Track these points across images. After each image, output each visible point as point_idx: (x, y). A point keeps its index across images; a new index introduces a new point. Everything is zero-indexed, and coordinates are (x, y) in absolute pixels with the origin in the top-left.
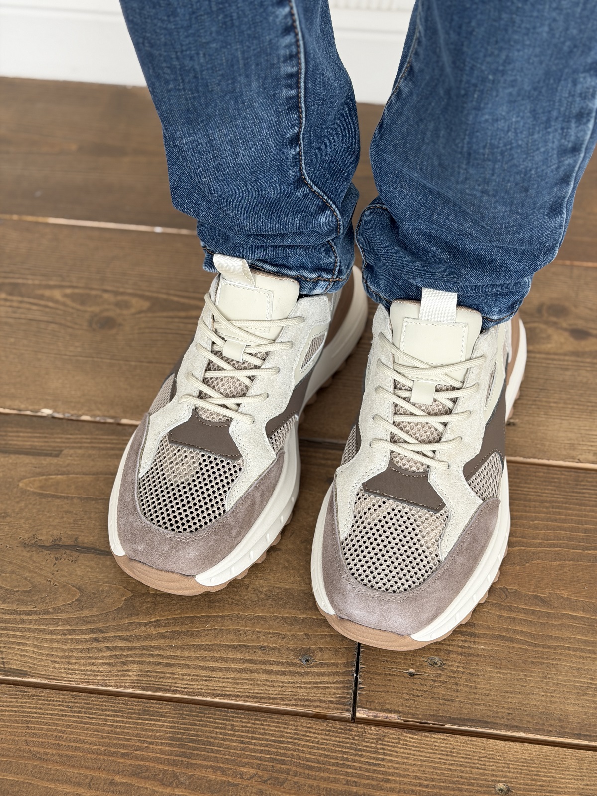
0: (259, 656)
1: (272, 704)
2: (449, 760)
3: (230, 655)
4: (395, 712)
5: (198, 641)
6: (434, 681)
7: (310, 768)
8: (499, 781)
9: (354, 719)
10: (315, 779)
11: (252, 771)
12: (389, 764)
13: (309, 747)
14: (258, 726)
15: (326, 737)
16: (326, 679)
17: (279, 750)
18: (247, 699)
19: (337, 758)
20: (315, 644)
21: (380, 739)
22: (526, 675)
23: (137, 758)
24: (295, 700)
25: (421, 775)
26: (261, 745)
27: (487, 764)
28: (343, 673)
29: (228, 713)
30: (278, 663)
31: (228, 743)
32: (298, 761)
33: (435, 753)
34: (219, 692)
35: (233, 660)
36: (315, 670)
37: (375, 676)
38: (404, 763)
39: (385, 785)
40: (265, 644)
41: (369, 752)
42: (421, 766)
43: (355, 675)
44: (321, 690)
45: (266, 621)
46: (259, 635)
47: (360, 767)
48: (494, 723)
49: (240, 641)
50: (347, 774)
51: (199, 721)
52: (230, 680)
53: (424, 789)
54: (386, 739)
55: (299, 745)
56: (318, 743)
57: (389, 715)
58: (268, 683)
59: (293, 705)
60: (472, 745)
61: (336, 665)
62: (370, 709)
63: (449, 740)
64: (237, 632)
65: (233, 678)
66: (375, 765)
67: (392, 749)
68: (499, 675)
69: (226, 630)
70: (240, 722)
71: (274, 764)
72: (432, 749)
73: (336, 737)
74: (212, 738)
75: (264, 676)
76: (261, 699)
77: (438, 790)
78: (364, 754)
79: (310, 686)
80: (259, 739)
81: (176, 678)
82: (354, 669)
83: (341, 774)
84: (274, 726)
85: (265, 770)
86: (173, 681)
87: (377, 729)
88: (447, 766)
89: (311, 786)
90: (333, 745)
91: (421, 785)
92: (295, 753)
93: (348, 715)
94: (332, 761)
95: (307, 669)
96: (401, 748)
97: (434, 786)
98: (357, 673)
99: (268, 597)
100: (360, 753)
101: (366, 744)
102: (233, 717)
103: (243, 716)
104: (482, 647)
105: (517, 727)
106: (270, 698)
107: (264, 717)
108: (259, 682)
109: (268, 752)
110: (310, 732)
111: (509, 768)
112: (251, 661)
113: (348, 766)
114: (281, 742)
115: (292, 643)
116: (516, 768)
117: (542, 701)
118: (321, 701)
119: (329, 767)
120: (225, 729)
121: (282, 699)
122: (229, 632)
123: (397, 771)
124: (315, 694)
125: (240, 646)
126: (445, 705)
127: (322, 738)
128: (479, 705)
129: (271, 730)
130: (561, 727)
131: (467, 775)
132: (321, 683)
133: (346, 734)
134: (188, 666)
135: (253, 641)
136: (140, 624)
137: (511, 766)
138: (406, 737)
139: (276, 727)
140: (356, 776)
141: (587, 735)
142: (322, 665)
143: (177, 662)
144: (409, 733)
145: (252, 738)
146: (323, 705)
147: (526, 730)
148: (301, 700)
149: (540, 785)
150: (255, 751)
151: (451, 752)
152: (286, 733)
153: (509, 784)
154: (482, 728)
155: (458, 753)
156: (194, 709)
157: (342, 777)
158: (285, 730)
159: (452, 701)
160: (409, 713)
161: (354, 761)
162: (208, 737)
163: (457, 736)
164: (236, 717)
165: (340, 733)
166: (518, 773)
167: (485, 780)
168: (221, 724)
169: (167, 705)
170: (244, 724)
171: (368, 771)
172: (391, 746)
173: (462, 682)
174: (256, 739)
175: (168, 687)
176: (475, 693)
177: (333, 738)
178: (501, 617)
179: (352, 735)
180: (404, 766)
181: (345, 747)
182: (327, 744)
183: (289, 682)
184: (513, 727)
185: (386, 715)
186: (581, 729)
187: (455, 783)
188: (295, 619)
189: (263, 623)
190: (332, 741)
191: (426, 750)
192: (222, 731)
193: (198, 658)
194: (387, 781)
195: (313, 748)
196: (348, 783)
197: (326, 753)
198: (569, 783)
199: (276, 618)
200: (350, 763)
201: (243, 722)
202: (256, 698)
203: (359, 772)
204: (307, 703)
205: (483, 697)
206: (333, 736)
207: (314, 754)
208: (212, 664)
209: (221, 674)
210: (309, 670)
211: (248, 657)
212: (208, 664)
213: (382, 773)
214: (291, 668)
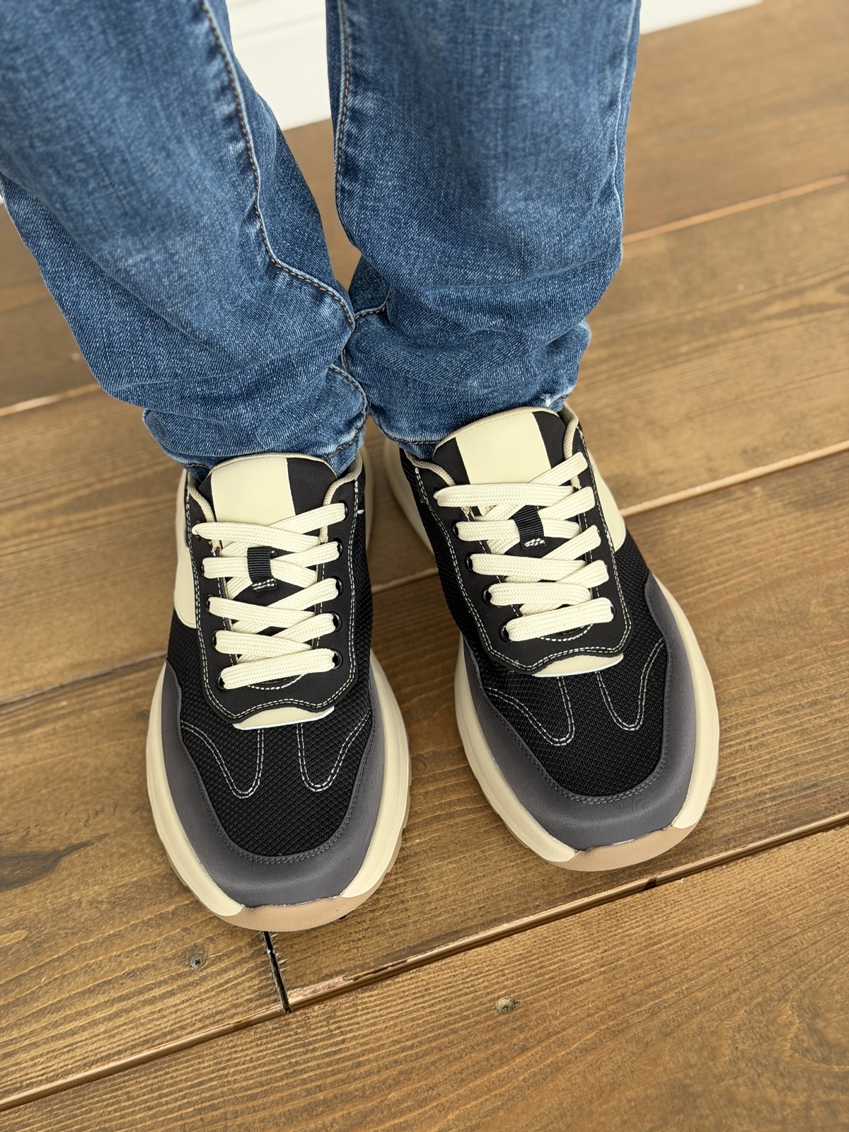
0: (130, 986)
1: (171, 1040)
2: (427, 1001)
3: (90, 1004)
4: (337, 974)
5: (37, 1006)
6: (373, 911)
7: (253, 1098)
8: (499, 998)
9: (288, 1009)
10: (264, 1109)
12: (354, 1043)
13: (240, 1072)
14: (163, 1078)
15: (259, 1049)
16: (232, 974)
17: (203, 1095)
18: (134, 1051)
19: (283, 1068)
20: (200, 937)
21: (331, 1018)
22: (483, 852)
24: (200, 1021)
25: (399, 1036)
26: (176, 1100)
27: (476, 983)
28: (252, 957)
29: (114, 1079)
30: (159, 984)
31: (130, 1118)
32: (233, 1097)
33: (407, 1001)
34: (92, 1058)
35: (96, 1008)
36: (214, 969)
37: (296, 941)
38: (372, 1033)
39: (358, 1072)
40: (133, 967)
41: (321, 1040)
42: (395, 1025)
43: (269, 952)
44: (230, 993)
45: (123, 937)
46: (119, 959)
47: (318, 1065)
48: (466, 929)
49: (96, 979)
50: (304, 1082)
51: (78, 1109)
52: (101, 1036)
53: (409, 1052)
54: (339, 1014)
55: (226, 1076)
56: (251, 1060)
57: (330, 982)
58: (155, 1016)
59: (200, 1029)
60: (449, 968)
61: (239, 950)
62: (305, 985)
63: (418, 977)
64: (88, 970)
65: (105, 1032)
66: (335, 1053)
67: (351, 1022)
68: (451, 866)
69: (71, 973)
70: (135, 1085)
71: (203, 1116)
72: (401, 998)
73: (272, 1042)
74: (105, 1122)
75: (148, 1009)
76: (154, 1041)
77: (427, 1046)
78: (317, 1045)
79: (214, 993)
80: (170, 1093)
81: (25, 1068)
82: (264, 944)
83: (297, 1086)
84: (184, 1068)
86: (22, 1073)
87: (322, 1006)
88: (428, 1010)
89: (263, 1120)
90: (273, 1054)
91: (403, 1050)
92: (225, 1089)
93: (279, 1007)
94: (278, 1074)
95: (202, 974)
96: (361, 1015)
97: (421, 1043)
98: (271, 948)
99: (113, 905)
100: (311, 1047)
101: (314, 1033)
102: (124, 1082)
103: (137, 1075)
104: (417, 841)
105: (495, 920)
106: (165, 1035)
107: (166, 1062)
108: (143, 1021)
109: (190, 1104)
110: (236, 1052)
111: (504, 975)
112: (121, 999)
113: (302, 1071)
114: (201, 1083)
115: (168, 949)
116: (513, 972)
117: (514, 874)
118: (236, 1006)
119: (276, 1084)
120: (119, 1102)
121: (182, 1028)
122: (76, 974)
123: (367, 1047)
124: (224, 1001)
125: (98, 985)
126: (397, 935)
127: (254, 1053)
128: (439, 915)
129: (182, 1075)
130: (549, 895)
131: (457, 1009)
132: (227, 982)
133: (284, 1032)
134: (36, 1045)
135: (114, 971)
137: (506, 972)
138: (363, 998)
139: (188, 1067)
140: (316, 1079)
141: (583, 890)
142: (219, 959)
143: (18, 1046)
144: (365, 991)
145: (161, 1096)
146: (241, 1009)
147: (509, 919)
148: (207, 1017)
149: (550, 978)
150: (171, 1111)
151: (426, 990)
152: (204, 1068)
153: (512, 995)
154: (454, 941)
155: (435, 987)
156: (66, 1097)
157: (298, 1089)
158: (202, 1065)
159: (404, 925)
160: (356, 967)
161: (307, 1061)
162: (99, 1123)
163: (427, 966)
164: (128, 1081)
165: (276, 1034)
166: (517, 976)
167: (481, 1004)
168: (111, 1098)
169: (26, 1108)
170: (143, 1085)
171: (329, 1065)
172: (348, 1019)
173: (409, 896)
174: (166, 1095)
175: (18, 1085)
176: (430, 903)
177: (270, 1046)
178: (426, 793)
179: (293, 1030)
180: (374, 1036)
181: (289, 1049)
182: (264, 1057)
183: (183, 1002)
184: (491, 922)
185: (327, 983)
186: (573, 887)
187: (444, 1026)
188: (161, 916)
189: (119, 941)
190: (269, 1049)
191: (394, 1003)
192: (116, 1106)
193: (45, 1028)
194: (359, 1065)
195: (247, 1070)
196: (309, 1092)
197: (266, 1068)
198: (583, 959)
199: (135, 927)
200: (302, 1067)
201: (140, 1083)
202: (146, 1042)
203: (318, 1072)
204: (218, 1018)
205: (441, 903)
206: (267, 1043)
207: (251, 1077)
208: (69, 1027)
209: (86, 1034)
210: (204, 973)
211: (114, 994)
212: (62, 1029)
213: (349, 1058)
214: (179, 983)
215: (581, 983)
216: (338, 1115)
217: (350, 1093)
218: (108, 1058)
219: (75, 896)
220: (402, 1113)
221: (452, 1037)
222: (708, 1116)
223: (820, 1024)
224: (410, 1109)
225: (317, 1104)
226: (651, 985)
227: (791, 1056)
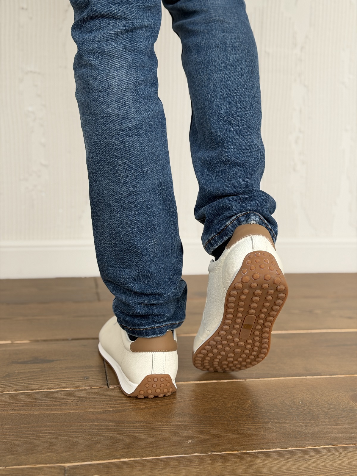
0: (67, 379)
3: (54, 380)
5: (39, 379)
11: (71, 400)
23: (22, 403)
30: (75, 380)
32: (90, 397)
36: (90, 380)
40: (68, 377)
45: (67, 373)
46: (65, 375)
49: (57, 377)
50: (110, 397)
55: (89, 394)
56: (96, 393)
61: (98, 378)
62: (115, 385)
69: (51, 376)
71: (80, 398)
73: (103, 391)
74: (53, 396)
75: (70, 383)
79: (89, 383)
81: (33, 387)
85: (77, 399)
95: (87, 380)
99: (66, 368)
100: (113, 392)
106: (74, 387)
115: (79, 376)
118: (95, 385)
119: (102, 396)
121: (79, 386)
124: (92, 384)
129: (76, 392)
132: (94, 382)
134: (38, 384)
135: (63, 377)
136: (14, 379)
140: (113, 397)
143: (33, 384)
152: (83, 392)
168: (55, 393)
174: (71, 395)
175: (31, 389)
179: (109, 390)
181: (107, 392)
183: (80, 383)
188: (79, 371)
193: (41, 382)
196: (111, 398)
197: (100, 394)
199: (71, 372)
202: (68, 387)
204: (89, 386)
208: (47, 383)
209: (52, 384)
210: (88, 380)
211: (61, 380)
214: (80, 380)
216: (117, 402)
218: (57, 388)
219: (56, 366)
220: (136, 403)
222: (221, 412)
223: (257, 404)
224: (138, 403)
225: (113, 400)
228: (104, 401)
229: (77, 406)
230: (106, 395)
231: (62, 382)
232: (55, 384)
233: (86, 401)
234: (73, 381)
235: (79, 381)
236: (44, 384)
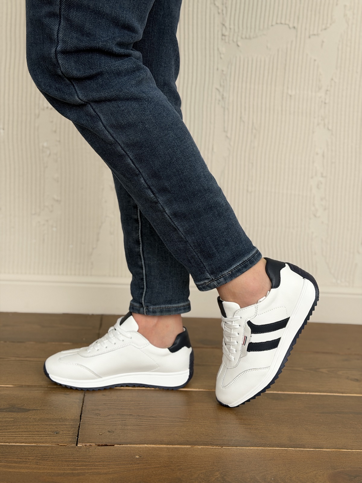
0: (37, 433)
3: (23, 433)
4: (93, 443)
5: (9, 431)
6: (110, 435)
8: (136, 455)
11: (33, 458)
12: (92, 454)
13: (57, 451)
14: (36, 448)
15: (65, 449)
16: (65, 437)
17: (45, 453)
18: (30, 443)
19: (70, 453)
20: (60, 429)
21: (88, 448)
25: (105, 455)
26: (37, 452)
27: (132, 451)
28: (72, 435)
30: (44, 434)
31: (23, 452)
32: (53, 455)
34: (19, 442)
36: (60, 435)
37: (86, 435)
38: (97, 453)
39: (90, 458)
40: (39, 430)
41: (83, 451)
42: (105, 453)
45: (39, 425)
46: (36, 428)
47: (79, 455)
49: (27, 430)
50: (74, 457)
51: (10, 448)
53: (106, 458)
54: (90, 449)
55: (53, 451)
60: (125, 448)
61: (69, 434)
62: (84, 443)
63: (116, 447)
64: (26, 428)
66: (85, 454)
69: (22, 428)
75: (38, 437)
77: (112, 458)
85: (39, 457)
88: (115, 453)
89: (59, 460)
91: (104, 457)
95: (56, 435)
96: (96, 450)
97: (110, 457)
100: (79, 452)
101: (81, 450)
106: (41, 442)
108: (36, 439)
109: (40, 454)
110: (58, 449)
111: (140, 452)
112: (32, 434)
113: (74, 455)
116: (143, 452)
118: (63, 442)
119: (65, 455)
121: (46, 442)
123: (95, 455)
124: (60, 441)
126: (114, 440)
129: (41, 449)
130: (161, 443)
131: (124, 454)
132: (62, 438)
134: (5, 436)
135: (33, 430)
138: (98, 447)
140: (78, 457)
142: (63, 434)
145: (33, 451)
147: (147, 444)
148: (54, 442)
153: (140, 455)
157: (72, 457)
160: (99, 443)
161: (77, 454)
165: (71, 448)
167: (131, 455)
168: (19, 448)
171: (82, 455)
172: (92, 450)
173: (121, 435)
176: (127, 437)
178: (137, 421)
179: (76, 448)
181: (73, 451)
183: (49, 438)
184: (142, 443)
185: (90, 444)
186: (168, 443)
188: (51, 424)
189: (37, 426)
191: (107, 450)
193: (9, 434)
198: (164, 454)
202: (35, 442)
204: (57, 442)
208: (15, 436)
209: (19, 438)
211: (30, 433)
212: (14, 436)
213: (88, 456)
214: (50, 435)
215: (161, 457)
216: (79, 463)
217: (86, 461)
218: (23, 442)
219: (30, 417)
220: (98, 467)
221: (119, 458)
223: (225, 477)
224: (100, 466)
226: (181, 461)
227: (214, 480)
228: (66, 461)
229: (37, 465)
230: (70, 455)
231: (30, 435)
232: (22, 438)
233: (48, 459)
234: (41, 435)
235: (48, 435)
236: (11, 436)
